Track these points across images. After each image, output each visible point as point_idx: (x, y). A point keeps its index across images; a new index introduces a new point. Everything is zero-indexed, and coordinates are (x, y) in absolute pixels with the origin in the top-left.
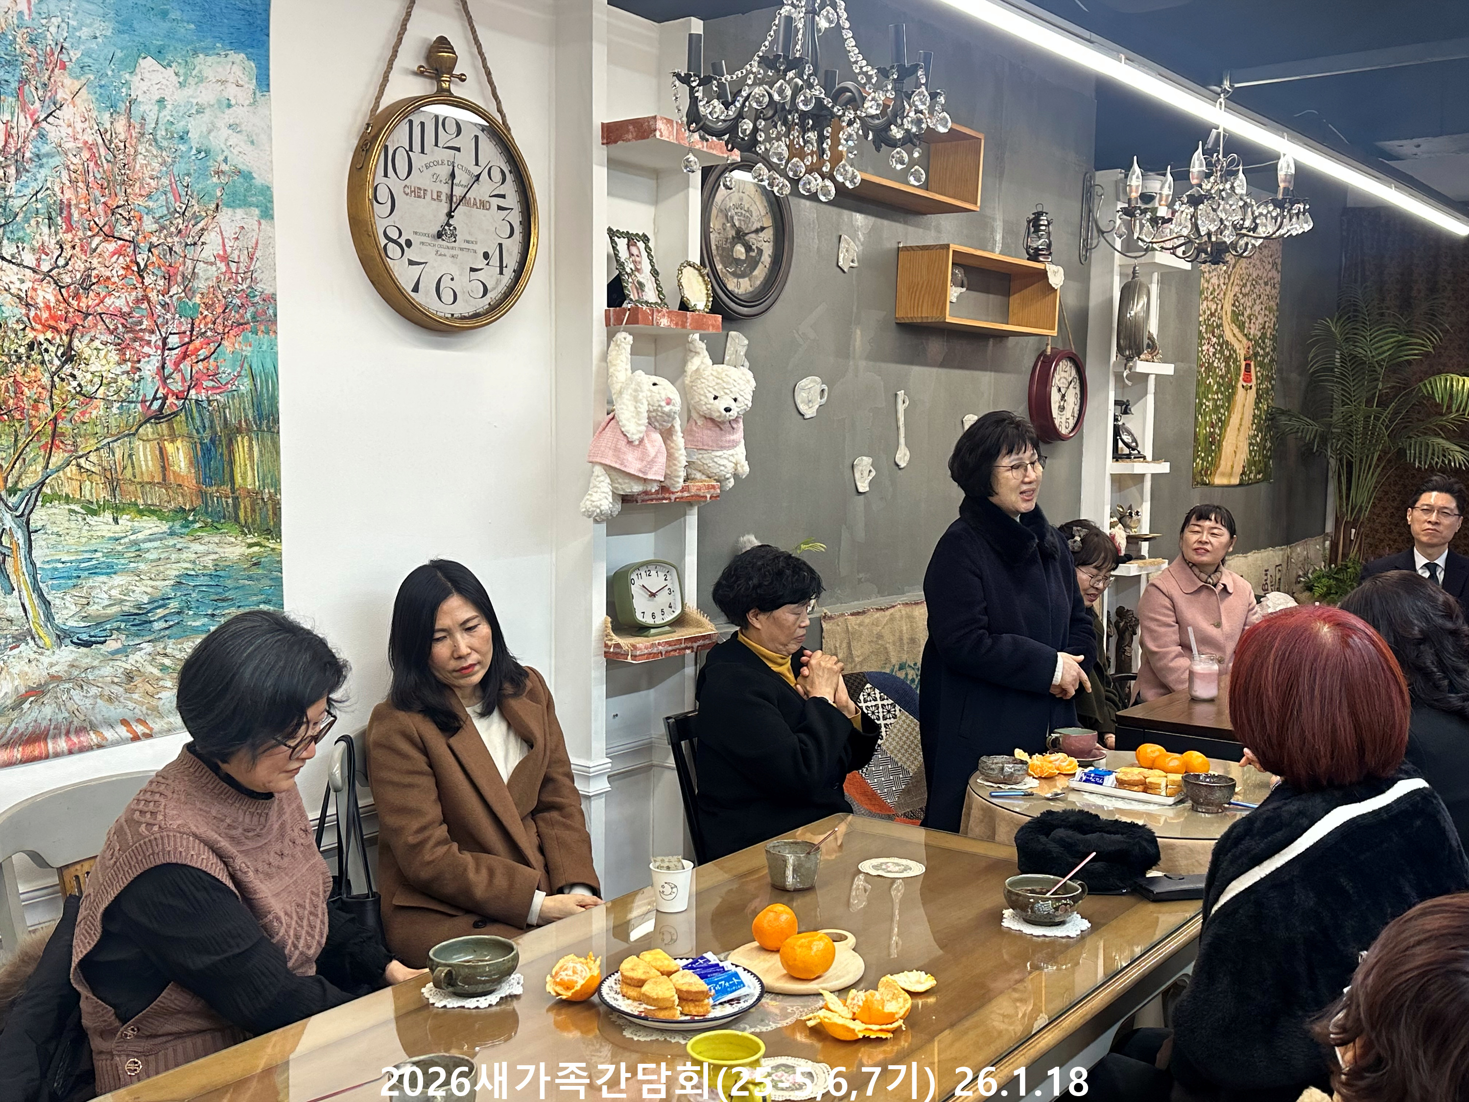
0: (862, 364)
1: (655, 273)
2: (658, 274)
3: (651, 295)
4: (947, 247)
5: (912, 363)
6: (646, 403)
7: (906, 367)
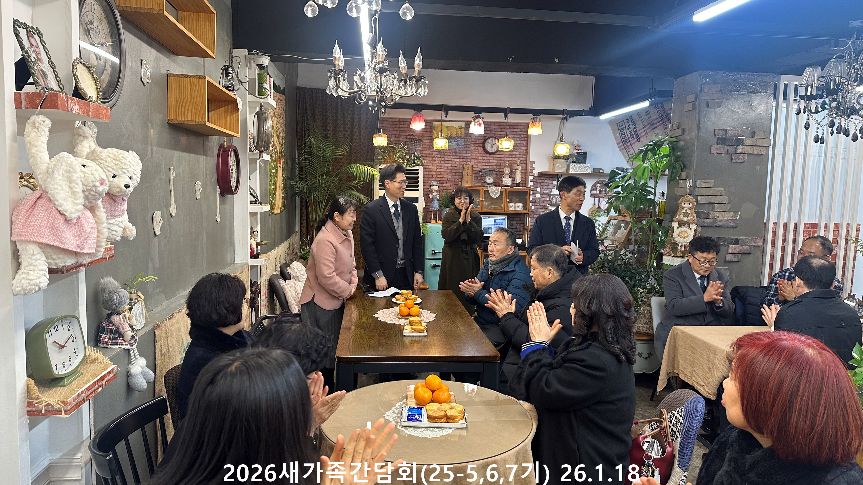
0: (154, 148)
1: (52, 65)
2: (54, 65)
3: (53, 85)
4: (205, 78)
5: (175, 149)
6: (80, 183)
7: (173, 151)
